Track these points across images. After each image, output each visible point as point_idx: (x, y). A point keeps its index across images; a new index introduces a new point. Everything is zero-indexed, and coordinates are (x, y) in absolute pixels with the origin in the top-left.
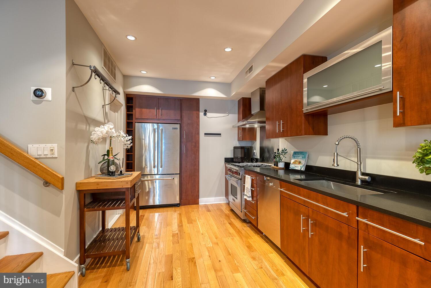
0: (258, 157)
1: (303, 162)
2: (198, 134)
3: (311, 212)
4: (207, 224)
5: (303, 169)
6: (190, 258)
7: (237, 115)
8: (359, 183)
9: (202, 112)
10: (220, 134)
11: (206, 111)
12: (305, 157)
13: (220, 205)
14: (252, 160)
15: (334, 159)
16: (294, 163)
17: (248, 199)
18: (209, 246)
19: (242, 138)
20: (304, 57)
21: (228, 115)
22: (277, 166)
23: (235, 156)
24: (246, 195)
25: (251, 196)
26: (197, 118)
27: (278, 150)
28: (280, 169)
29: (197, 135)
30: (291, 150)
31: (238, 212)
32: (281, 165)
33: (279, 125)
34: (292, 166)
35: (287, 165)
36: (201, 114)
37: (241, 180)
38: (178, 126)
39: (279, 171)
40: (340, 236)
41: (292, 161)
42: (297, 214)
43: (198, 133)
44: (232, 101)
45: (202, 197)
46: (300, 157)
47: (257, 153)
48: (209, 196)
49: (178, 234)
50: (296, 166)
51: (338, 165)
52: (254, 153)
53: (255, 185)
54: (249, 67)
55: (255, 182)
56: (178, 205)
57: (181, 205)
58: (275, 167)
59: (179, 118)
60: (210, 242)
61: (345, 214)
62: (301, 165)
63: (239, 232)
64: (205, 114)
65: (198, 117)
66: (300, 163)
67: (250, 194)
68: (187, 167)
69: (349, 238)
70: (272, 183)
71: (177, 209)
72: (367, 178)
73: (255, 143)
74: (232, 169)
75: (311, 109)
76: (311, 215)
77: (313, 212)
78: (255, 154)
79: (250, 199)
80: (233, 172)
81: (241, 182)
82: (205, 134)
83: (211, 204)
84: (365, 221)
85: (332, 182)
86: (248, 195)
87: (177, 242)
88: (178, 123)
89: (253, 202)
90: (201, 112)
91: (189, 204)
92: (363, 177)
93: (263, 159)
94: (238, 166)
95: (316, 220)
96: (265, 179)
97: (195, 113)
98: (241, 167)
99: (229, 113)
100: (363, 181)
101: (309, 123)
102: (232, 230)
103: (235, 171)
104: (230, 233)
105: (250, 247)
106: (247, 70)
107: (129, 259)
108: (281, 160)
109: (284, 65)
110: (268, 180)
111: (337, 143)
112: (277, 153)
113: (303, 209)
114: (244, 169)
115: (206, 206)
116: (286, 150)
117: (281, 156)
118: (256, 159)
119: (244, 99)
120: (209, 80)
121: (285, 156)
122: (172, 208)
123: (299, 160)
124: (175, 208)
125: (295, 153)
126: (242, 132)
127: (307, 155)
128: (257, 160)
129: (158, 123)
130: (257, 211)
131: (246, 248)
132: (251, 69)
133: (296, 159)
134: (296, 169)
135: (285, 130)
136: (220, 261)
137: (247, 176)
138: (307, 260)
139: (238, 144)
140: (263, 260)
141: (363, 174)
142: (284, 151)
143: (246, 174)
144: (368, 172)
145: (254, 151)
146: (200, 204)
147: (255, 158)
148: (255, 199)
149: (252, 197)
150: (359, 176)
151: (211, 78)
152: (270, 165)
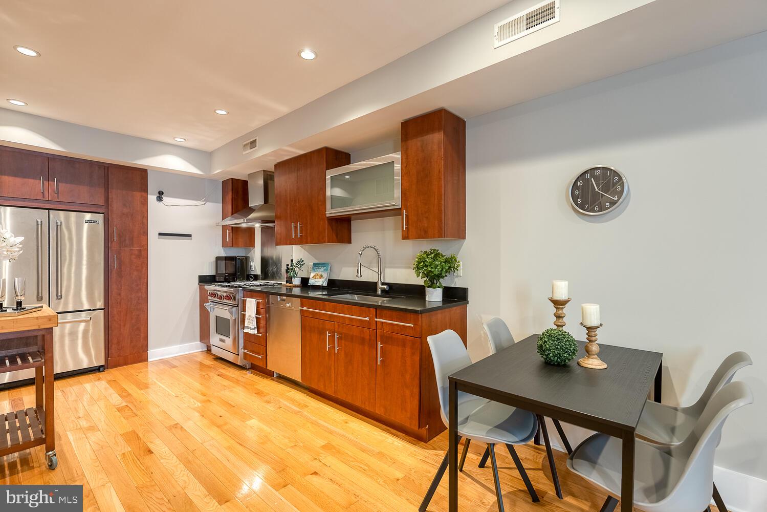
0: (258, 272)
1: (325, 275)
2: (146, 233)
3: (336, 326)
4: (179, 384)
5: (325, 284)
6: (171, 426)
7: (221, 205)
8: (379, 293)
9: (154, 195)
10: (190, 236)
11: (163, 193)
12: (327, 270)
13: (192, 355)
14: (248, 278)
15: (358, 270)
16: (315, 277)
17: (252, 332)
18: (196, 405)
19: (231, 243)
20: (327, 150)
21: (204, 204)
22: (291, 283)
23: (219, 272)
24: (248, 327)
25: (256, 326)
26: (143, 204)
27: (292, 260)
28: (296, 286)
29: (142, 236)
30: (309, 262)
31: (230, 357)
32: (296, 281)
33: (296, 228)
34: (312, 282)
35: (305, 281)
36: (152, 198)
37: (238, 306)
38: (100, 218)
39: (293, 289)
40: (362, 341)
41: (312, 275)
42: (322, 332)
43: (144, 232)
44: (212, 181)
45: (155, 347)
46: (321, 270)
47: (256, 266)
48: (168, 343)
49: (128, 407)
50: (317, 280)
51: (361, 276)
52: (251, 266)
53: (262, 311)
54: (251, 140)
55: (261, 306)
56: (101, 369)
57: (108, 369)
58: (288, 284)
59: (101, 201)
60: (195, 401)
61: (367, 319)
62: (323, 280)
63: (237, 382)
64: (160, 199)
65: (145, 202)
66: (321, 276)
67: (254, 325)
68: (120, 294)
69: (370, 340)
70: (290, 304)
71: (101, 375)
72: (385, 287)
73: (252, 251)
74: (219, 293)
75: (335, 213)
76: (336, 330)
77: (339, 325)
78: (253, 268)
79: (255, 332)
80: (220, 298)
81: (238, 310)
82: (160, 234)
83: (172, 357)
84: (381, 320)
85: (356, 296)
86: (251, 326)
87: (134, 415)
88: (101, 211)
89: (260, 335)
90: (150, 194)
91: (126, 364)
92: (383, 286)
93: (266, 274)
94: (232, 287)
95: (341, 334)
96: (279, 299)
97: (138, 195)
98: (236, 287)
99: (206, 201)
100: (383, 291)
101: (332, 229)
102: (226, 382)
103: (225, 294)
104: (225, 386)
105: (259, 393)
106: (247, 142)
107: (53, 451)
108: (297, 275)
109: (302, 152)
110: (284, 300)
111: (360, 253)
112: (290, 265)
113: (328, 325)
114: (242, 290)
115: (163, 362)
116: (303, 261)
117: (296, 269)
118: (254, 275)
119: (234, 181)
120: (171, 141)
121: (302, 268)
122: (86, 376)
123: (320, 273)
124: (96, 374)
125: (315, 265)
126: (231, 234)
127: (329, 267)
128: (256, 278)
129: (49, 209)
130: (266, 346)
131: (256, 395)
132: (253, 144)
133: (317, 273)
134: (317, 284)
135: (303, 235)
136: (221, 416)
137: (248, 299)
138: (333, 379)
139: (222, 253)
140: (281, 400)
141: (383, 284)
142: (301, 263)
143: (247, 297)
144: (387, 281)
145: (252, 264)
146: (149, 360)
147: (252, 275)
148: (261, 330)
149: (258, 328)
150: (380, 286)
151: (176, 139)
152: (278, 282)
